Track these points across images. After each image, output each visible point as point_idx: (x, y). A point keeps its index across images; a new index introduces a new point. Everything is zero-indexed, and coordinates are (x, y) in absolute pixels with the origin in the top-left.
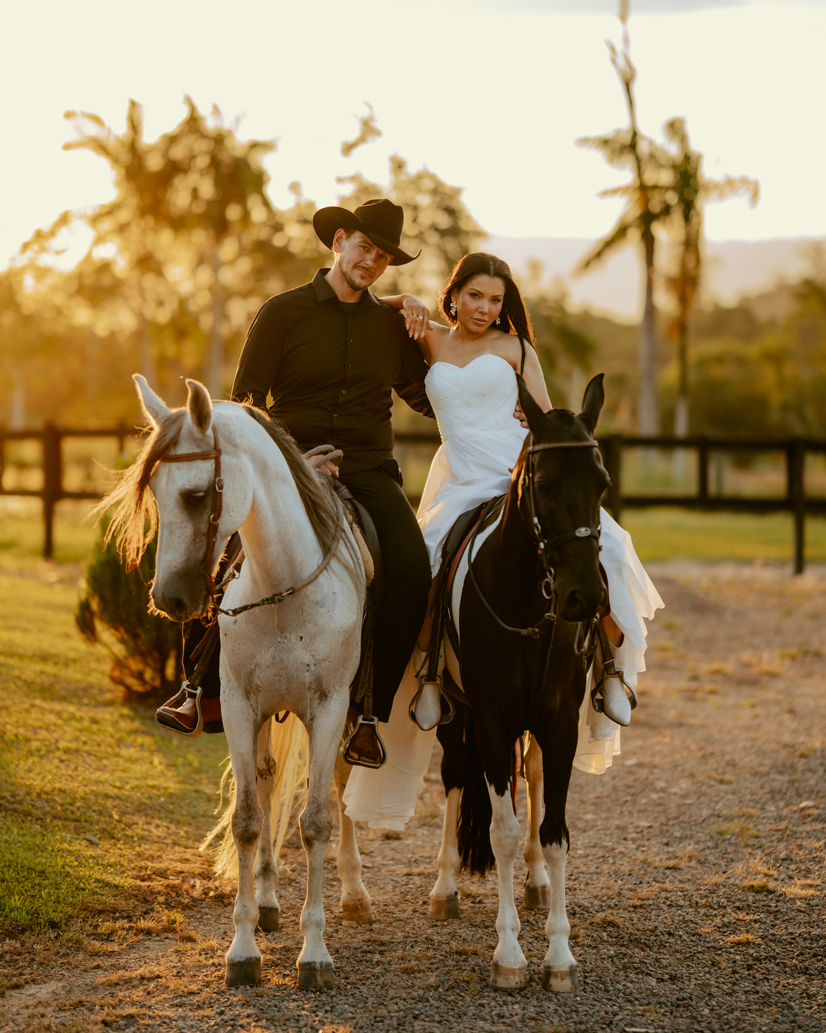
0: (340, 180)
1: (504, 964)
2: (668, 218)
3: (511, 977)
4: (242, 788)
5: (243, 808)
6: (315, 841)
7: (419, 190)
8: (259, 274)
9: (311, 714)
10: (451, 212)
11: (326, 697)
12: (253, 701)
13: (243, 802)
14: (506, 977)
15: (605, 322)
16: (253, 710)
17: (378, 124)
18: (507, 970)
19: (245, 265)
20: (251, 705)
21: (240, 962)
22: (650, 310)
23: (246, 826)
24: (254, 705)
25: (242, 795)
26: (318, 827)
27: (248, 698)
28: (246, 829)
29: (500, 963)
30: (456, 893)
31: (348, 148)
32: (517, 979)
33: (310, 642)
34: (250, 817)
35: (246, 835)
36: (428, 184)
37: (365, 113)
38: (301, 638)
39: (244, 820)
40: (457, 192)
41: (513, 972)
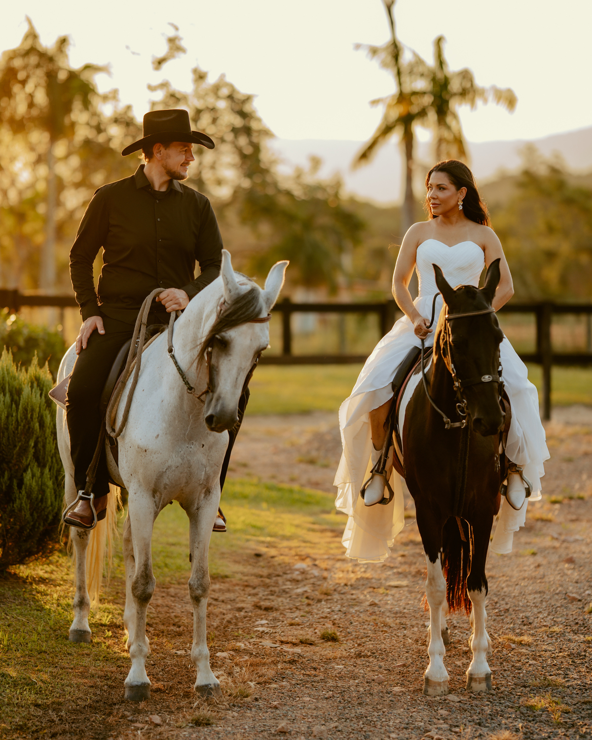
0: (151, 88)
1: (433, 679)
2: (425, 118)
3: (438, 688)
4: (143, 562)
5: (142, 576)
6: (202, 598)
7: (218, 97)
8: (87, 168)
9: (198, 504)
10: (243, 115)
11: (210, 492)
12: (157, 498)
13: (142, 572)
14: (434, 688)
15: (367, 206)
16: (156, 505)
17: (183, 43)
18: (435, 683)
19: (75, 161)
20: (155, 502)
21: (137, 685)
22: (409, 195)
23: (144, 589)
24: (157, 502)
25: (142, 567)
26: (204, 588)
27: (154, 497)
28: (144, 591)
29: (430, 678)
30: (447, 629)
31: (160, 62)
32: (442, 689)
33: (209, 450)
34: (147, 583)
35: (144, 596)
36: (225, 92)
37: (172, 33)
38: (203, 445)
39: (143, 585)
40: (248, 99)
41: (439, 684)
